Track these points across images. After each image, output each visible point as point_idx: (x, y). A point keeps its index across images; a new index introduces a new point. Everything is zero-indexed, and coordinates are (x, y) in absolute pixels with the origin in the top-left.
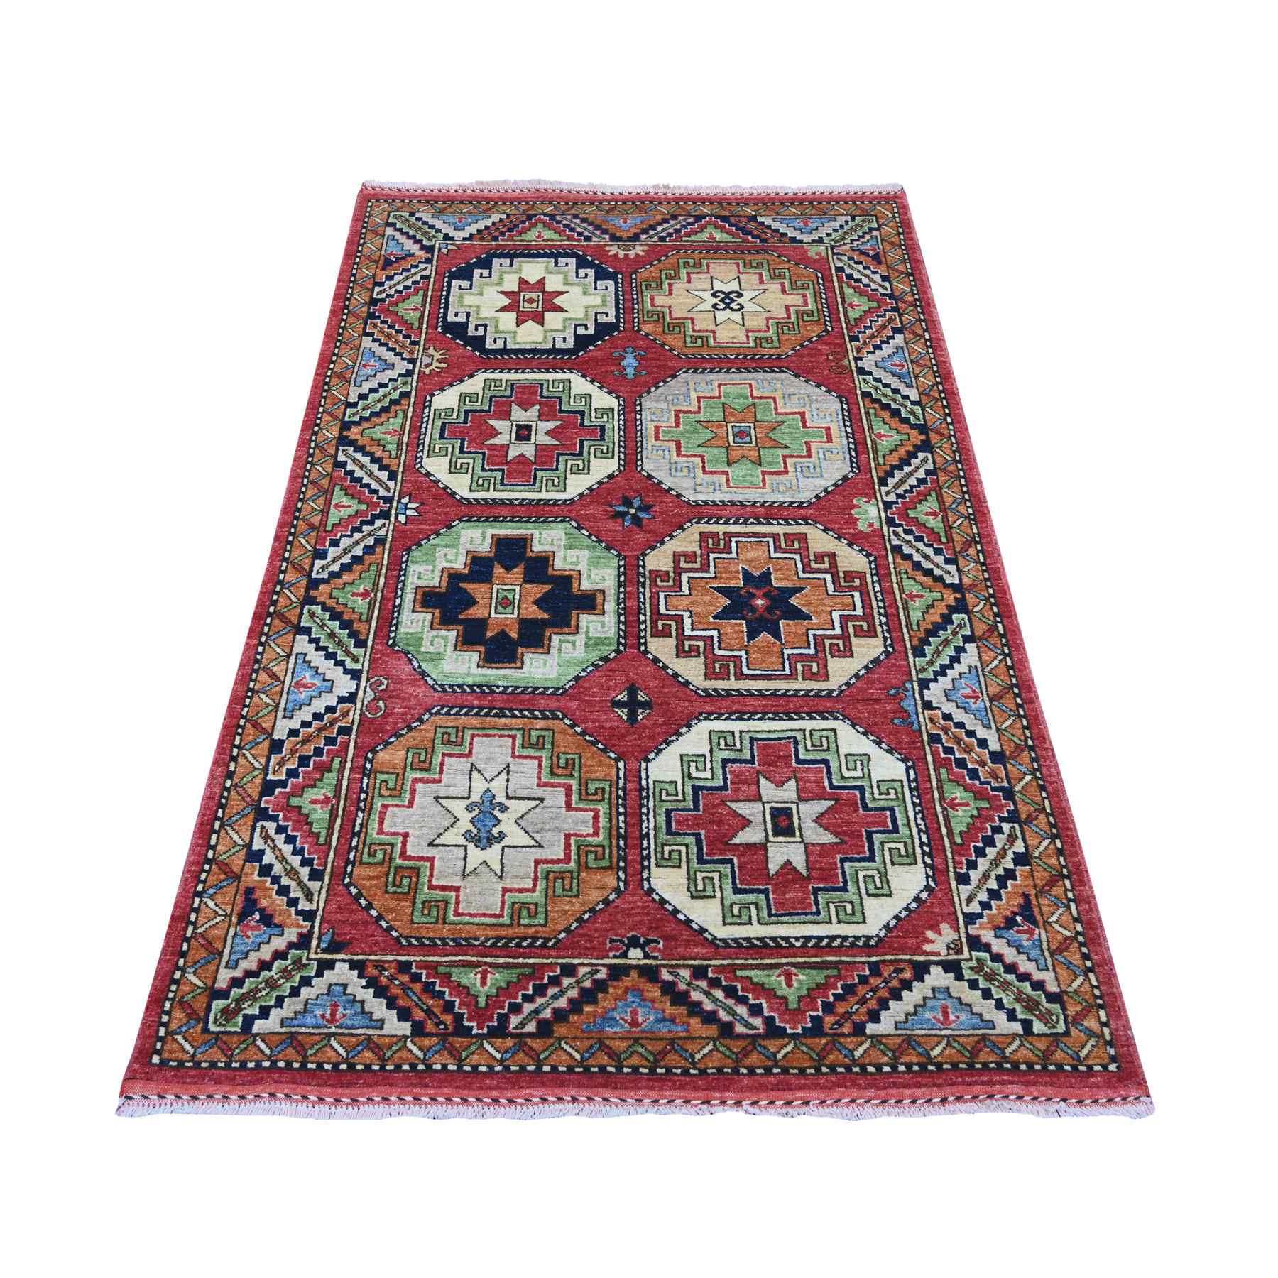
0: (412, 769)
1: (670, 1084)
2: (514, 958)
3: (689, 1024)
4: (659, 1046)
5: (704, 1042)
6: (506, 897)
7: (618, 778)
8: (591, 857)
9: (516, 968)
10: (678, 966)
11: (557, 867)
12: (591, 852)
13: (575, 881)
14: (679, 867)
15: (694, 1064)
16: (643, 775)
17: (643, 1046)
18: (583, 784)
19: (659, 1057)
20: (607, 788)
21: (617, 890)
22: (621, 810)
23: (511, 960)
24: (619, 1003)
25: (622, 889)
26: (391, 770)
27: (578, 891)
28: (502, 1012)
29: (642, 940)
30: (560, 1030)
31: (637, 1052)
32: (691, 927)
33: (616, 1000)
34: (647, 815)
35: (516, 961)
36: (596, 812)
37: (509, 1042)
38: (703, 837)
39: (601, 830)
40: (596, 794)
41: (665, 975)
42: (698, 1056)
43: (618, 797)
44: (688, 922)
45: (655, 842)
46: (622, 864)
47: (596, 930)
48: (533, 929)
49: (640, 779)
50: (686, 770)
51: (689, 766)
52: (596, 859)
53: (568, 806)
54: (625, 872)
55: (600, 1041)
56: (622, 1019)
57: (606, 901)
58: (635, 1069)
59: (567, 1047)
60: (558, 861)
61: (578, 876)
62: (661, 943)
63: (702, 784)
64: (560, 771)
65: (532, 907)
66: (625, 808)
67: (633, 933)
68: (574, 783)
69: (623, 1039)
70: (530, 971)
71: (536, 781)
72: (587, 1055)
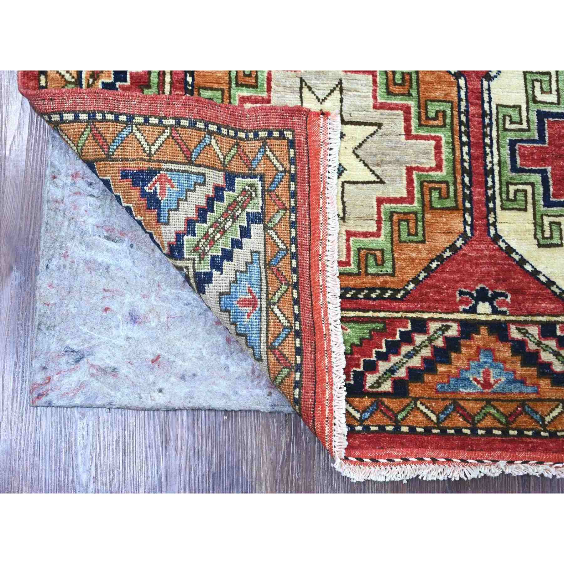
0: (237, 85)
1: (522, 445)
2: (364, 311)
3: (539, 386)
4: (511, 408)
5: (553, 405)
6: (351, 242)
7: (460, 100)
8: (435, 195)
9: (367, 322)
10: (526, 323)
11: (401, 207)
12: (435, 189)
13: (420, 224)
14: (525, 210)
15: (544, 426)
16: (486, 98)
17: (495, 408)
18: (422, 105)
19: (511, 417)
20: (448, 112)
21: (464, 235)
22: (465, 139)
23: (361, 314)
24: (472, 364)
25: (469, 235)
26: (216, 86)
27: (424, 235)
28: (358, 370)
29: (490, 293)
30: (415, 390)
31: (490, 414)
32: (539, 280)
33: (469, 360)
34: (491, 146)
35: (366, 315)
36: (438, 140)
37: (367, 401)
38: (549, 175)
39: (445, 163)
40: (436, 118)
41: (515, 334)
42: (548, 419)
43: (461, 123)
44: (536, 272)
45: (500, 180)
46: (468, 205)
47: (445, 281)
48: (381, 279)
49: (483, 102)
50: (530, 92)
51: (534, 87)
52: (440, 198)
53: (408, 134)
54: (471, 215)
55: (455, 402)
56: (475, 379)
57: (453, 248)
58: (489, 431)
59: (422, 408)
60: (401, 200)
61: (423, 217)
62: (509, 296)
63: (547, 109)
64: (397, 89)
65: (378, 254)
66: (468, 137)
67: (481, 285)
68: (412, 103)
69: (475, 400)
70: (381, 326)
71: (371, 102)
72: (442, 416)
